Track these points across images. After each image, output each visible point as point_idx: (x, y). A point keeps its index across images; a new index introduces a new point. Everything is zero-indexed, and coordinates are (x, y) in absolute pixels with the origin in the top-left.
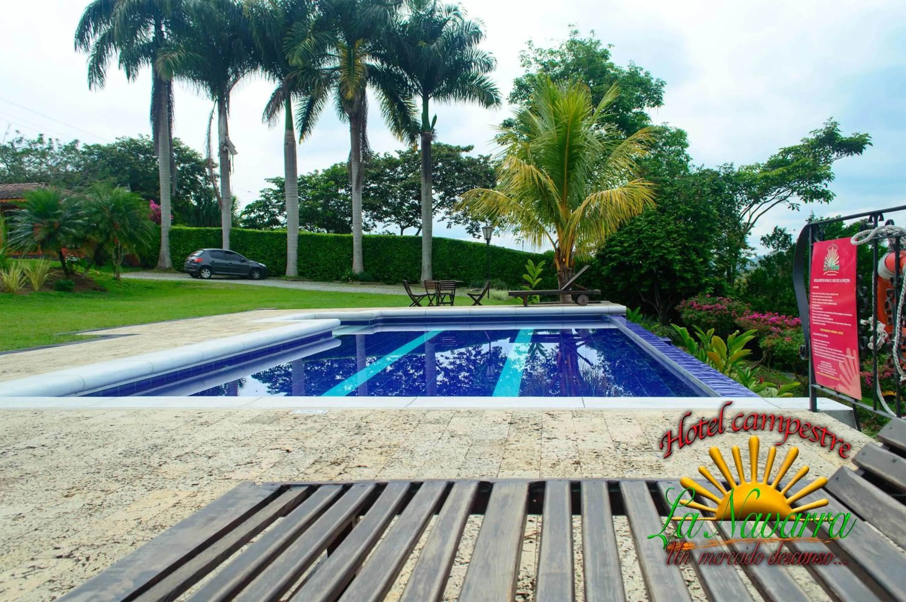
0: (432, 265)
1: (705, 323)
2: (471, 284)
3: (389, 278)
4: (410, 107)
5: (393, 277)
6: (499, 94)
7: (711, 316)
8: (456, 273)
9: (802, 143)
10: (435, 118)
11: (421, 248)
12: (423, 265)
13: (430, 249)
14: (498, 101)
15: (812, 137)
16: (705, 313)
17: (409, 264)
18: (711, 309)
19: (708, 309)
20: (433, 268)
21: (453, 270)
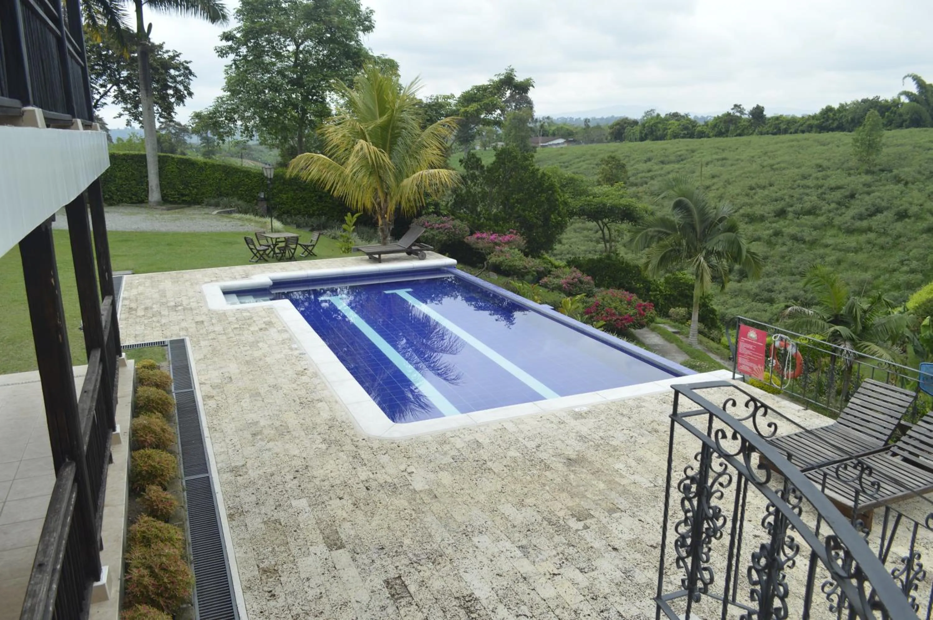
0: (160, 184)
1: (438, 240)
2: (206, 203)
3: (111, 198)
4: (118, 10)
5: (115, 197)
6: (225, 10)
7: (442, 234)
8: (187, 192)
9: (488, 83)
10: (150, 26)
11: (146, 166)
12: (150, 184)
13: (157, 167)
14: (224, 17)
15: (496, 79)
16: (437, 231)
17: (133, 183)
18: (441, 228)
19: (438, 228)
20: (162, 187)
21: (184, 189)
